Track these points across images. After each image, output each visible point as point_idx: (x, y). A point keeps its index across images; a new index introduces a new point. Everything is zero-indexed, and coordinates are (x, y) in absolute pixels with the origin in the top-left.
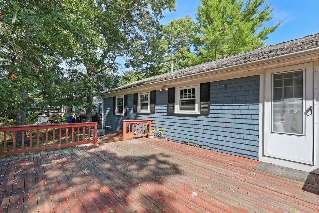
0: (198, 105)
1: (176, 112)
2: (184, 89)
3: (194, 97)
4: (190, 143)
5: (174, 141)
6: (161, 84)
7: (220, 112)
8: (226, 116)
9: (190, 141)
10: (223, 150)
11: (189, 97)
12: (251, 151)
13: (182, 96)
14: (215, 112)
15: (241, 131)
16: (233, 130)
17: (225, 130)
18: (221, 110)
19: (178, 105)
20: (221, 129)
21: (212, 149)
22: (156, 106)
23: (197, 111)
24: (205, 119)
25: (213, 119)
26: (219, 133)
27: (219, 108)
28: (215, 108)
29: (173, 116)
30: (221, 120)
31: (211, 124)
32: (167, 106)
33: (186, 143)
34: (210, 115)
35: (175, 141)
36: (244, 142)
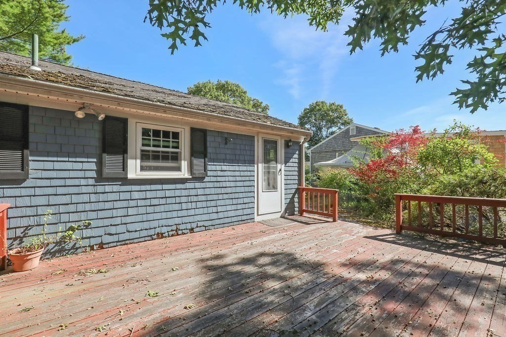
0: (186, 162)
1: (131, 175)
2: (152, 127)
3: (177, 147)
4: (171, 233)
5: (124, 243)
6: (72, 95)
7: (220, 173)
8: (227, 179)
9: (169, 229)
10: (224, 224)
11: (164, 147)
12: (249, 214)
13: (146, 142)
14: (215, 173)
15: (241, 195)
16: (233, 196)
17: (226, 196)
18: (222, 171)
19: (139, 161)
20: (221, 197)
21: (211, 227)
22: (30, 158)
23: (184, 173)
24: (198, 185)
25: (211, 185)
26: (219, 203)
27: (218, 168)
28: (214, 168)
29: (120, 185)
30: (221, 185)
31: (207, 191)
32: (95, 160)
33: (161, 236)
34: (207, 179)
35: (128, 242)
36: (244, 206)
